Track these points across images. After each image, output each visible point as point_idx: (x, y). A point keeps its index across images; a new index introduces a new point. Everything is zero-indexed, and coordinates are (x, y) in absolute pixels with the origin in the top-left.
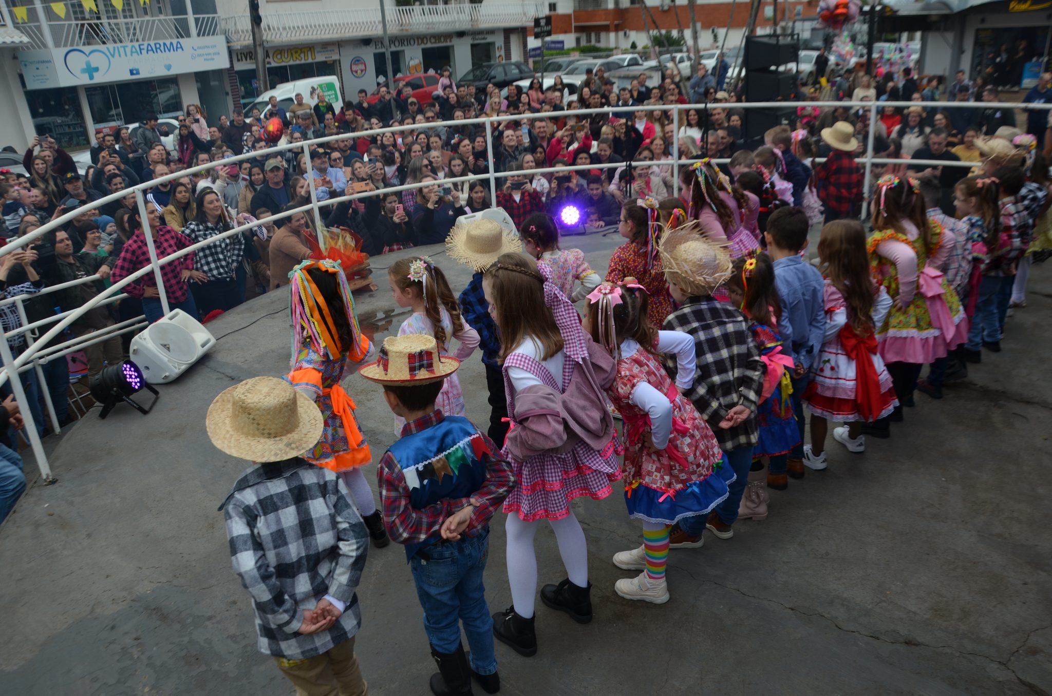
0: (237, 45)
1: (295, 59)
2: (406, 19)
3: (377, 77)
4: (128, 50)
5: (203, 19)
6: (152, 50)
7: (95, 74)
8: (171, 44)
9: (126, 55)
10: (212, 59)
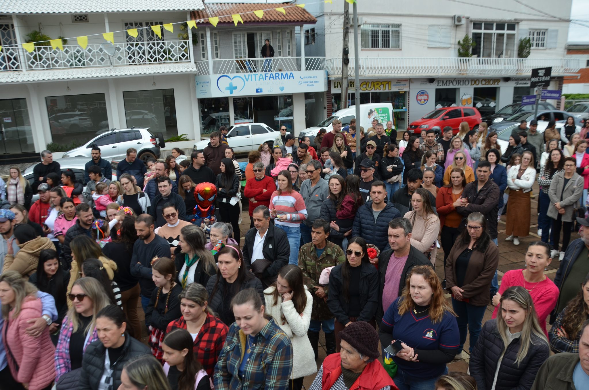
0: (332, 77)
1: (376, 88)
2: (463, 66)
3: (436, 105)
4: (258, 77)
5: (312, 59)
6: (273, 77)
7: (234, 91)
8: (287, 74)
9: (256, 80)
10: (313, 85)
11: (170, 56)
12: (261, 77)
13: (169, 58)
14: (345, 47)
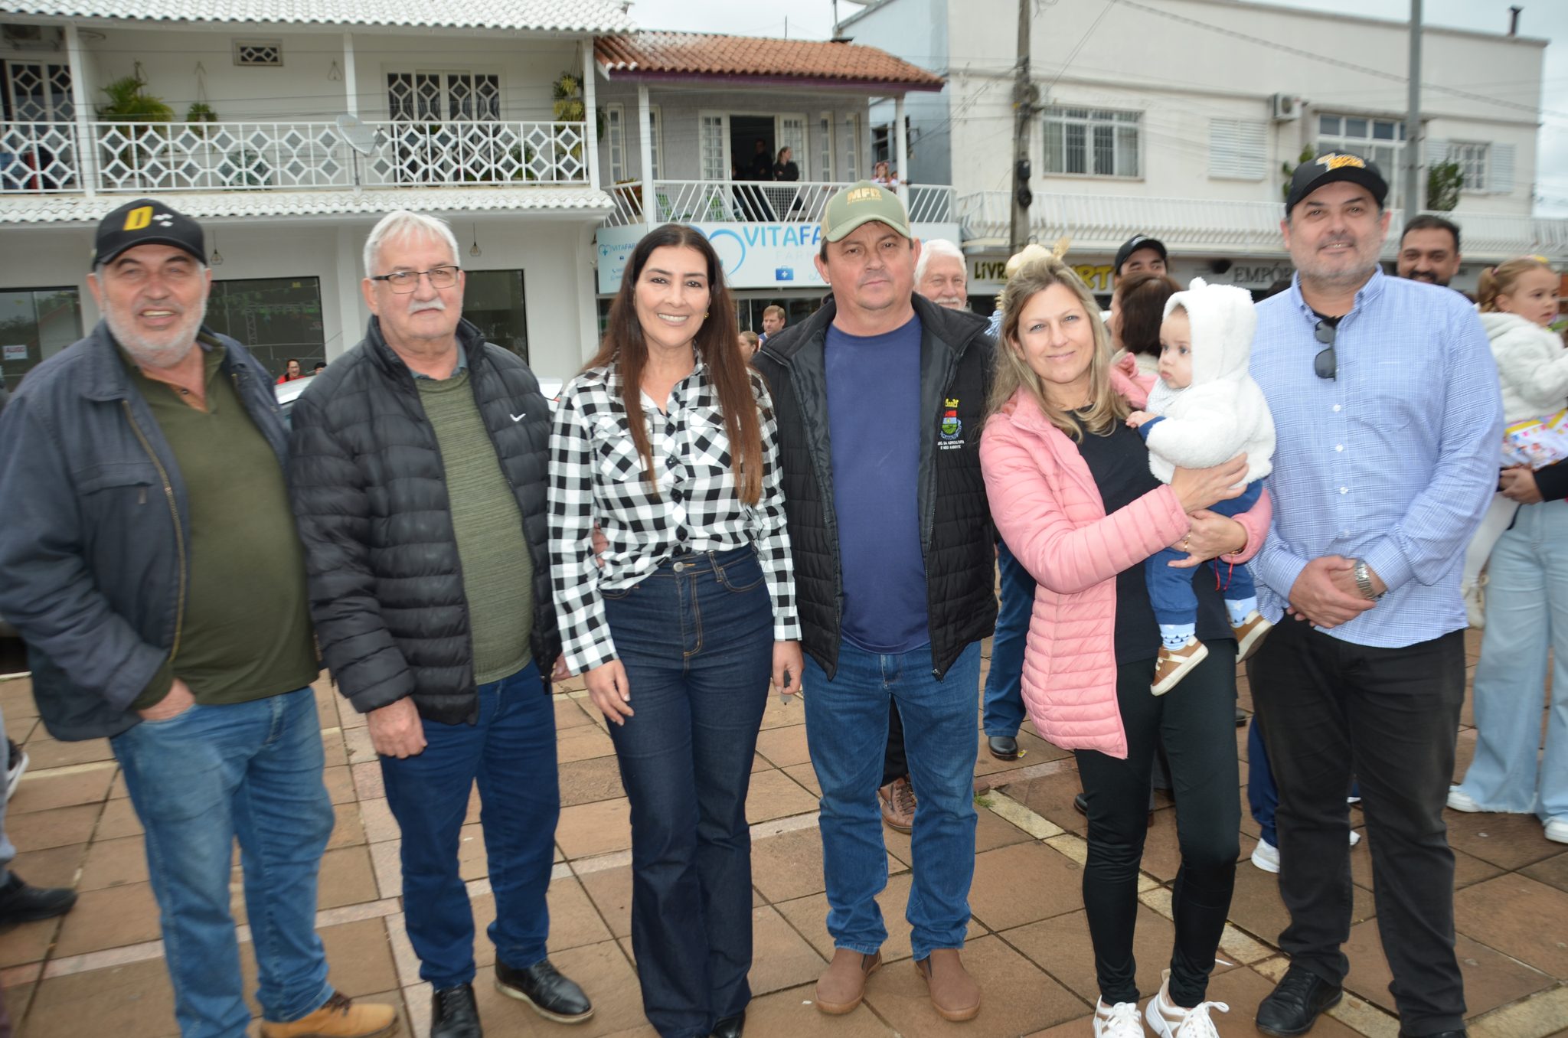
0: (979, 245)
4: (780, 235)
5: (925, 191)
9: (775, 244)
11: (529, 166)
12: (790, 236)
13: (527, 170)
14: (1022, 158)
